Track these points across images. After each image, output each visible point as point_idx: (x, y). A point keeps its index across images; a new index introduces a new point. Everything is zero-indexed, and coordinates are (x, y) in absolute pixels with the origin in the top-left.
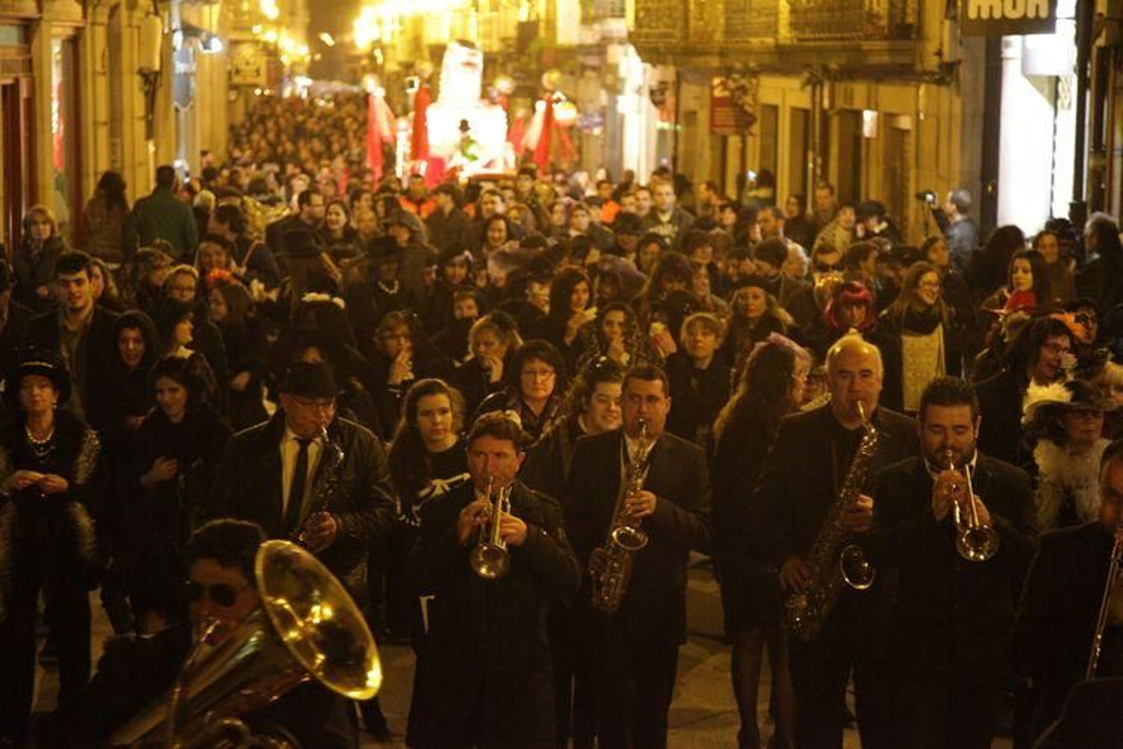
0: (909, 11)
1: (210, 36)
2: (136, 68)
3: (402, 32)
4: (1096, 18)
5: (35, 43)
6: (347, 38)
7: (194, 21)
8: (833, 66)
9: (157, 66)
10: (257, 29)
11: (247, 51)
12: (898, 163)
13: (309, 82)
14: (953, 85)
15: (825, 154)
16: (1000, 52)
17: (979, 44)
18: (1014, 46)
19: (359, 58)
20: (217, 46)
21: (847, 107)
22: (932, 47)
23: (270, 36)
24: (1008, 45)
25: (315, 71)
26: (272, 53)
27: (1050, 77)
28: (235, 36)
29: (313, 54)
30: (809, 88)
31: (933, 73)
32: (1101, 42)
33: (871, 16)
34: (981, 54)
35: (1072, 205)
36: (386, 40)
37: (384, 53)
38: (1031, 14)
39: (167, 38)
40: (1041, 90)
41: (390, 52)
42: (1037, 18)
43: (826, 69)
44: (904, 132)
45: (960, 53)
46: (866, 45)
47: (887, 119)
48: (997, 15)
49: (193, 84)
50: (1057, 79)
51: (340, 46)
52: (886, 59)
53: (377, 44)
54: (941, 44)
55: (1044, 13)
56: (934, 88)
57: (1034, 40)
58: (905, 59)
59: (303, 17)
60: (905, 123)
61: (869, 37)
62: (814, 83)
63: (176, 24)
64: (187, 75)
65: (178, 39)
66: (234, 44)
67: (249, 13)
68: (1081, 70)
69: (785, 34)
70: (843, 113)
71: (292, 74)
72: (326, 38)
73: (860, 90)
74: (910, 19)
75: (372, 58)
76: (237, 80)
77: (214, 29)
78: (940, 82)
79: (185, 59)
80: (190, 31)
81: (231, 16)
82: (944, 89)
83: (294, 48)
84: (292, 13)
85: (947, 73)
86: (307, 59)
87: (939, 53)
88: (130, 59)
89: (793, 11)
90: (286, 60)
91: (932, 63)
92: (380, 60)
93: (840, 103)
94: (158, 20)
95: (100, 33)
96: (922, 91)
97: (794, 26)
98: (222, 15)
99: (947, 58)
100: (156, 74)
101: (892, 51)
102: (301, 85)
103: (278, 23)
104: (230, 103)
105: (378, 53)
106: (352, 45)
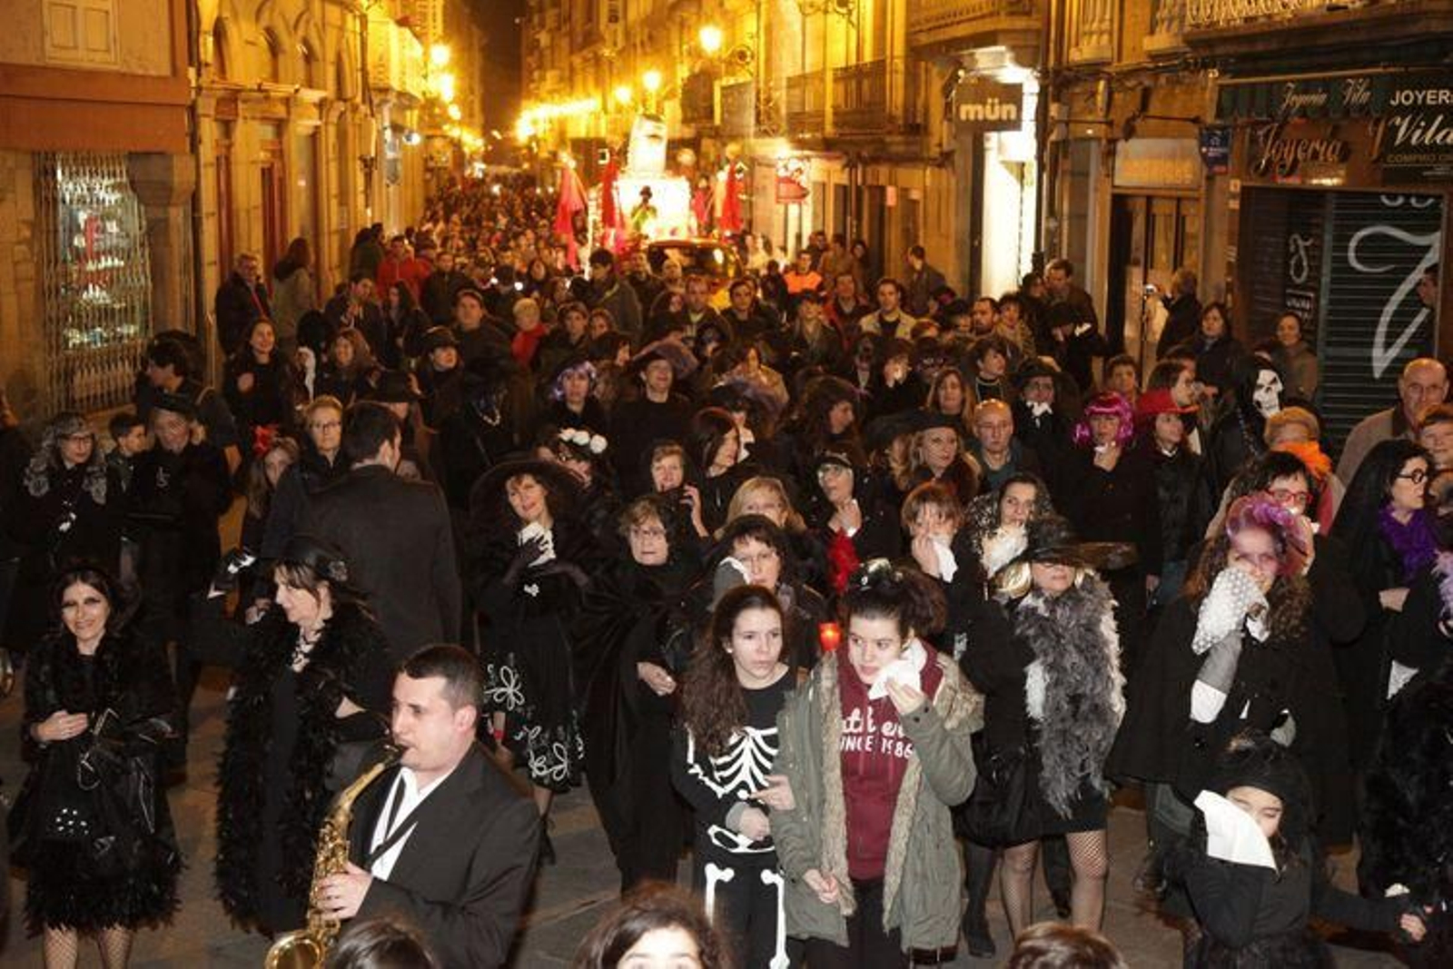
0: (919, 114)
1: (411, 132)
2: (358, 155)
3: (551, 130)
4: (1050, 121)
5: (285, 138)
6: (511, 134)
7: (400, 122)
8: (865, 154)
9: (373, 155)
10: (446, 127)
11: (438, 143)
12: (911, 225)
13: (483, 166)
14: (950, 169)
15: (859, 217)
16: (982, 144)
17: (968, 140)
18: (992, 140)
19: (519, 149)
20: (416, 139)
21: (875, 183)
22: (935, 140)
23: (455, 132)
24: (988, 139)
25: (487, 158)
26: (457, 145)
27: (1017, 164)
28: (430, 133)
29: (486, 146)
30: (847, 170)
31: (935, 159)
32: (1053, 137)
33: (892, 119)
34: (970, 147)
35: (1034, 255)
36: (540, 135)
37: (538, 145)
38: (1004, 117)
39: (380, 133)
40: (1011, 172)
41: (542, 143)
42: (1009, 120)
43: (859, 156)
44: (915, 202)
45: (954, 145)
46: (888, 139)
47: (903, 193)
48: (980, 117)
49: (400, 167)
50: (1023, 165)
51: (507, 140)
52: (901, 149)
53: (534, 138)
54: (941, 138)
55: (1013, 116)
56: (936, 170)
57: (1006, 135)
58: (915, 148)
59: (479, 119)
60: (915, 195)
61: (890, 133)
62: (850, 165)
63: (387, 124)
64: (395, 160)
65: (388, 134)
66: (429, 138)
67: (440, 116)
68: (1040, 158)
69: (829, 129)
70: (870, 187)
71: (472, 160)
72: (496, 133)
73: (884, 171)
74: (919, 120)
75: (530, 149)
76: (431, 164)
77: (415, 127)
78: (940, 166)
79: (393, 148)
80: (397, 128)
81: (426, 118)
82: (944, 171)
83: (472, 141)
84: (471, 115)
85: (945, 159)
86: (483, 149)
87: (940, 145)
88: (354, 149)
89: (835, 114)
90: (466, 150)
91: (934, 152)
92: (535, 150)
93: (870, 181)
94: (373, 121)
95: (332, 130)
96: (928, 172)
97: (835, 124)
98: (421, 118)
99: (946, 148)
100: (372, 159)
101: (907, 143)
102: (478, 169)
103: (460, 123)
104: (426, 182)
105: (534, 145)
106: (515, 139)
